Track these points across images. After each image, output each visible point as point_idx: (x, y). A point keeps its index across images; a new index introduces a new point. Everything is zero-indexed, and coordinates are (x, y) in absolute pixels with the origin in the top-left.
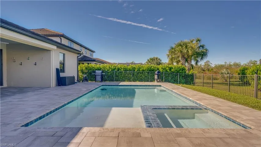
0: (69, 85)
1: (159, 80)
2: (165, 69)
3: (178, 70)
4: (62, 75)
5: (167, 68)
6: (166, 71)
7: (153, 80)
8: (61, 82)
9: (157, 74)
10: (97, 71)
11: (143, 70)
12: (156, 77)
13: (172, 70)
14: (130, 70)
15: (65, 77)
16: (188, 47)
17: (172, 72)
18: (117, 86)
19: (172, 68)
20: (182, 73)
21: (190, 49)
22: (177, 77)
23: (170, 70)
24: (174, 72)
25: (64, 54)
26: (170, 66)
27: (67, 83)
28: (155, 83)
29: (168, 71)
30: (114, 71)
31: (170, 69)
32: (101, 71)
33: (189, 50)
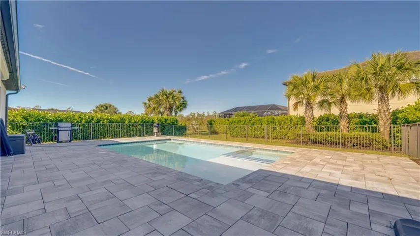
1: (160, 134)
3: (173, 122)
5: (163, 120)
6: (162, 123)
7: (151, 134)
11: (136, 122)
12: (155, 130)
13: (168, 122)
14: (117, 121)
17: (167, 124)
19: (167, 120)
20: (176, 124)
22: (172, 129)
23: (166, 121)
24: (169, 124)
28: (155, 138)
29: (164, 122)
30: (91, 123)
32: (69, 124)
33: (176, 101)
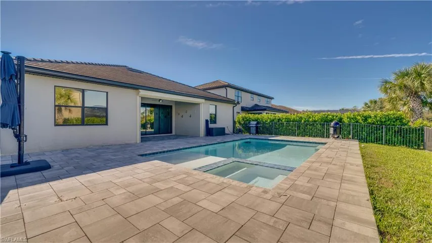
0: (217, 135)
1: (336, 136)
2: (356, 118)
3: (384, 120)
4: (211, 126)
5: (359, 118)
6: (357, 122)
8: (209, 132)
9: (333, 127)
10: (252, 122)
11: (315, 121)
12: (332, 131)
13: (370, 120)
14: (294, 121)
15: (213, 128)
16: (422, 76)
17: (370, 123)
18: (265, 139)
19: (370, 117)
20: (394, 125)
21: (426, 79)
22: (380, 132)
24: (373, 124)
25: (216, 106)
26: (366, 114)
27: (214, 134)
29: (361, 121)
30: (273, 122)
31: (366, 119)
32: (255, 122)
